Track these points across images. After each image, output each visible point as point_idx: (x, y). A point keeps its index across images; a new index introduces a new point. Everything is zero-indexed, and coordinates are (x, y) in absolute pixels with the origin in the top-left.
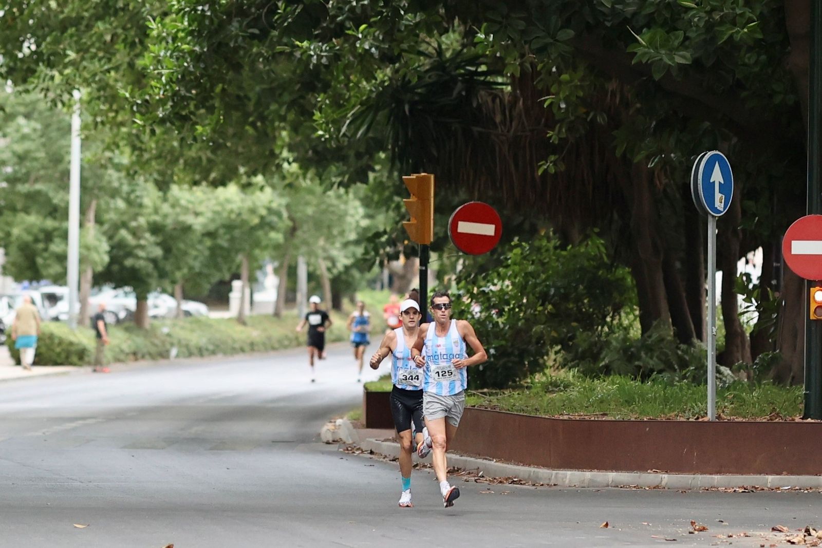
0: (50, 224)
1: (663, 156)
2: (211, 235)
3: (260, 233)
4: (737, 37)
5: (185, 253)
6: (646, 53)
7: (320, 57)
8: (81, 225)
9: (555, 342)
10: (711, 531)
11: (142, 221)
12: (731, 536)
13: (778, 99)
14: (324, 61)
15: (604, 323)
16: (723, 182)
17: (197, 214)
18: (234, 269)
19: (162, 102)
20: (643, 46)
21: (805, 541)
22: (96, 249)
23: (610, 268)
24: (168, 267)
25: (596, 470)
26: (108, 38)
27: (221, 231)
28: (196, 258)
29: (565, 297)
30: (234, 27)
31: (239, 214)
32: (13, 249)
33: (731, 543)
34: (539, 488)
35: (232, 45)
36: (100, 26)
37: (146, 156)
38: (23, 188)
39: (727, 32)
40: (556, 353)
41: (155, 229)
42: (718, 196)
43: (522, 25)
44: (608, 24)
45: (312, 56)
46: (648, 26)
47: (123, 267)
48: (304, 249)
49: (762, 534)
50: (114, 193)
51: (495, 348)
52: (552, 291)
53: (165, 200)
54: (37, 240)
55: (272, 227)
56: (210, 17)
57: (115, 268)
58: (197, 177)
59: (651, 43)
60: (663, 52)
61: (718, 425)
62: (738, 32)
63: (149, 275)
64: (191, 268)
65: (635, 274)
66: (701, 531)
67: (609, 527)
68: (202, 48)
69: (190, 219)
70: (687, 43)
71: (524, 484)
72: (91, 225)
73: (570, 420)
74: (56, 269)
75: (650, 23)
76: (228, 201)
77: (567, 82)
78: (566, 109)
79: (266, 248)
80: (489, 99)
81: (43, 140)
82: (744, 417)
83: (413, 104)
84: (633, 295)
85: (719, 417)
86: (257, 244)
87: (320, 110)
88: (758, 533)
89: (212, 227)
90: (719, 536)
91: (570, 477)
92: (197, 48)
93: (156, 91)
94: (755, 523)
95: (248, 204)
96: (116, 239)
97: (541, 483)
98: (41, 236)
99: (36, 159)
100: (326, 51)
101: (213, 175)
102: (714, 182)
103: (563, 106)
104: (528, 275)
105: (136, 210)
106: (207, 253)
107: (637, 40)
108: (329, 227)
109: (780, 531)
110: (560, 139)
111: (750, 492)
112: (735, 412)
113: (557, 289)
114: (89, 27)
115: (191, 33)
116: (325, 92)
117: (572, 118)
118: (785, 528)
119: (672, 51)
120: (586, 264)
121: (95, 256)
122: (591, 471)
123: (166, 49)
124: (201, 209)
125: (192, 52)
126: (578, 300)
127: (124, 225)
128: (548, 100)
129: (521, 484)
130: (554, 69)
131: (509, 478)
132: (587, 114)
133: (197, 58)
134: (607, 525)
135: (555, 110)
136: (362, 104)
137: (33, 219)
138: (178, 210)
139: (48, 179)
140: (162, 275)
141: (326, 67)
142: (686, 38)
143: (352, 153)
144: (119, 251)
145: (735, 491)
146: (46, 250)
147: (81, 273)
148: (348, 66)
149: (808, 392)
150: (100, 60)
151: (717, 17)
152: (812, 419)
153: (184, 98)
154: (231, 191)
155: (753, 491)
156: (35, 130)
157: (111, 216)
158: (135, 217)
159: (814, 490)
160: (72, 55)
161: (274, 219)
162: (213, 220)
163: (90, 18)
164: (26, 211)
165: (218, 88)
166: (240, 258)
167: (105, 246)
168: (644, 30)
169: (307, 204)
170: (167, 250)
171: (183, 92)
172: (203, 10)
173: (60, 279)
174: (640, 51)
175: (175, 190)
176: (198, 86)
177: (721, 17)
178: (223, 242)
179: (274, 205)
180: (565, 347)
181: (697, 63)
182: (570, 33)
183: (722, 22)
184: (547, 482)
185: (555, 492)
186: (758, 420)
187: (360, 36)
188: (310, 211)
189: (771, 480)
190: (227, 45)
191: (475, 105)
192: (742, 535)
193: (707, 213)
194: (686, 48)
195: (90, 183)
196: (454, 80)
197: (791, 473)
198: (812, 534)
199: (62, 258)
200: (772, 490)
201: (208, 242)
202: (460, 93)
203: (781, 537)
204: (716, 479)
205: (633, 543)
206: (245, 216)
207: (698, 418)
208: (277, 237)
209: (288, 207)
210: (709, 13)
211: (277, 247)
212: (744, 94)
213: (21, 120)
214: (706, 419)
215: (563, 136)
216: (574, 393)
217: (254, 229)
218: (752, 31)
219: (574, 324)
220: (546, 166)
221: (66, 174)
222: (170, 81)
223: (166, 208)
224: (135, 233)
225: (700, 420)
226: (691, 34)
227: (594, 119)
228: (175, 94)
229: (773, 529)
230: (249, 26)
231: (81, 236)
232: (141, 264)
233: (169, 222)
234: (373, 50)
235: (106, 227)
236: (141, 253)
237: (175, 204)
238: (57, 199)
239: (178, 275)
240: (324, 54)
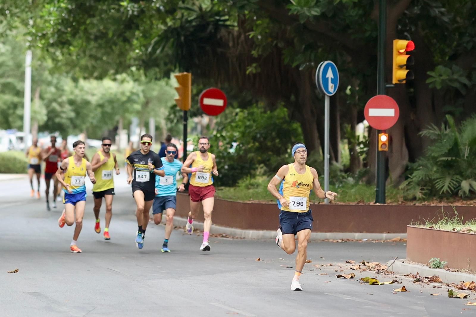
0: (16, 99)
1: (308, 64)
2: (101, 106)
3: (128, 105)
5: (87, 116)
6: (296, 9)
7: (133, 11)
8: (32, 100)
9: (260, 163)
10: (314, 263)
11: (64, 98)
12: (322, 266)
13: (367, 34)
14: (136, 13)
15: (287, 152)
16: (333, 77)
17: (93, 95)
18: (115, 123)
19: (52, 35)
20: (295, 6)
21: (360, 268)
22: (40, 113)
23: (289, 123)
24: (78, 122)
25: (266, 230)
27: (106, 104)
28: (93, 118)
29: (265, 139)
31: (116, 95)
33: (321, 269)
34: (236, 240)
35: (88, 4)
37: (60, 64)
38: (1, 81)
40: (261, 168)
41: (71, 102)
42: (330, 85)
45: (128, 11)
47: (54, 123)
48: (152, 113)
49: (340, 265)
50: (49, 84)
51: (229, 166)
52: (258, 136)
53: (76, 87)
54: (9, 108)
55: (134, 102)
57: (50, 123)
58: (86, 75)
60: (305, 9)
61: (330, 206)
63: (68, 127)
64: (92, 123)
65: (303, 126)
66: (308, 263)
67: (260, 261)
68: (72, 6)
69: (89, 98)
70: (319, 4)
71: (228, 237)
72: (37, 101)
73: (252, 204)
74: (18, 123)
76: (109, 88)
77: (260, 25)
78: (262, 39)
79: (131, 113)
80: (226, 34)
81: (12, 56)
82: (344, 202)
83: (186, 37)
84: (302, 137)
86: (126, 110)
87: (137, 39)
88: (338, 264)
89: (101, 102)
90: (317, 265)
91: (252, 233)
92: (69, 7)
93: (49, 29)
94: (338, 259)
95: (120, 90)
96: (51, 108)
97: (237, 237)
98: (12, 106)
99: (7, 66)
101: (96, 74)
102: (328, 78)
103: (259, 37)
104: (247, 127)
105: (60, 92)
106: (99, 115)
107: (291, 3)
109: (350, 263)
110: (259, 55)
111: (345, 242)
112: (340, 200)
113: (261, 135)
116: (138, 29)
117: (264, 44)
118: (353, 262)
119: (310, 8)
120: (277, 122)
121: (39, 117)
122: (263, 231)
123: (54, 7)
124: (95, 92)
125: (66, 8)
126: (273, 139)
127: (55, 100)
128: (252, 34)
129: (227, 237)
130: (255, 18)
131: (221, 234)
132: (272, 42)
133: (70, 12)
134: (259, 260)
135: (255, 39)
136: (159, 36)
138: (83, 92)
139: (15, 76)
140: (75, 127)
141: (138, 16)
142: (318, 2)
143: (162, 63)
144: (52, 114)
145: (337, 241)
146: (14, 113)
147: (32, 125)
148: (152, 16)
149: (377, 189)
150: (27, 12)
152: (379, 203)
153: (64, 33)
154: (107, 83)
155: (346, 242)
156: (7, 51)
157: (48, 96)
158: (60, 96)
159: (379, 241)
161: (135, 97)
162: (102, 98)
164: (3, 92)
165: (82, 28)
166: (117, 118)
167: (44, 111)
169: (153, 90)
170: (78, 113)
171: (63, 29)
173: (21, 128)
174: (293, 8)
175: (82, 82)
176: (71, 26)
178: (108, 109)
179: (135, 91)
180: (266, 165)
181: (323, 15)
184: (239, 236)
185: (244, 241)
186: (351, 204)
187: (155, 0)
188: (155, 93)
189: (357, 235)
190: (85, 4)
191: (219, 37)
192: (329, 265)
193: (324, 94)
194: (318, 7)
195: (36, 78)
196: (208, 24)
197: (368, 231)
198: (366, 265)
199: (21, 118)
201: (99, 110)
202: (211, 31)
203: (349, 266)
204: (328, 235)
205: (269, 269)
206: (119, 96)
207: (319, 203)
208: (137, 107)
209: (143, 91)
211: (138, 113)
212: (350, 31)
214: (323, 203)
215: (260, 53)
216: (260, 190)
217: (124, 103)
219: (270, 153)
220: (250, 70)
221: (23, 74)
222: (56, 24)
223: (77, 92)
224: (61, 104)
225: (320, 204)
227: (276, 45)
229: (347, 262)
231: (32, 106)
232: (64, 121)
233: (79, 99)
234: (161, 8)
235: (46, 101)
236: (64, 115)
237: (82, 90)
238: (19, 86)
239: (84, 127)
240: (136, 9)
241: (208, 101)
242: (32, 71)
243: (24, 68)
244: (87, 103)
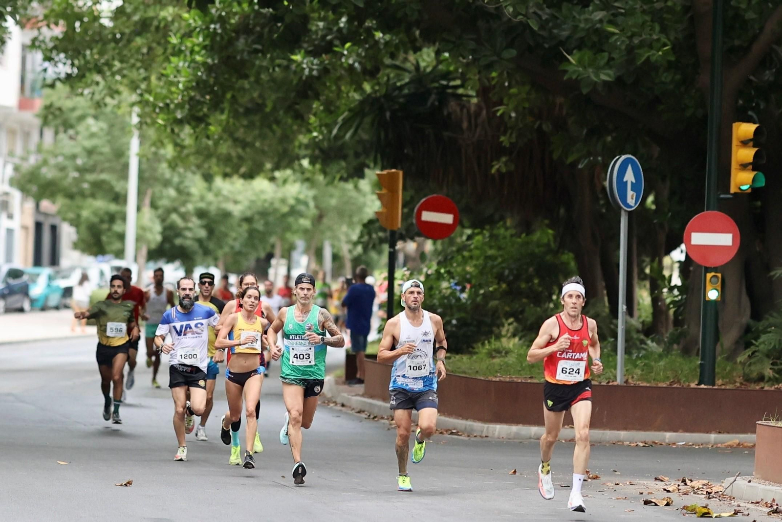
0: (113, 207)
1: (592, 158)
2: (248, 220)
3: (291, 220)
4: (653, 59)
5: (226, 235)
6: (575, 71)
7: (311, 70)
8: (139, 209)
9: (508, 315)
10: (603, 479)
11: (190, 207)
12: (618, 484)
13: (688, 113)
14: (315, 73)
15: (551, 300)
16: (634, 181)
17: (236, 202)
18: (268, 249)
19: (180, 106)
20: (573, 65)
21: (679, 490)
22: (150, 230)
23: (556, 253)
24: (211, 245)
25: (521, 425)
26: (145, 50)
27: (257, 217)
28: (235, 239)
29: (517, 277)
30: (241, 43)
31: (272, 204)
32: (83, 228)
33: (615, 490)
34: (473, 439)
35: (238, 58)
36: (139, 41)
37: (186, 152)
38: (91, 177)
39: (644, 55)
40: (509, 324)
41: (201, 214)
42: (630, 193)
43: (472, 45)
44: (546, 46)
45: (304, 69)
46: (579, 48)
47: (173, 246)
48: (328, 234)
49: (645, 483)
50: (167, 183)
51: (457, 320)
52: (507, 272)
53: (210, 189)
54: (102, 221)
55: (301, 215)
56: (221, 35)
57: (167, 246)
58: (228, 170)
59: (580, 62)
60: (591, 70)
61: (626, 388)
62: (653, 55)
63: (195, 253)
64: (232, 248)
65: (578, 258)
66: (594, 479)
67: (517, 474)
68: (213, 60)
69: (230, 207)
70: (612, 63)
71: (461, 435)
72: (147, 210)
73: (500, 382)
74: (117, 246)
75: (580, 45)
76: (262, 192)
77: (515, 95)
78: (517, 118)
79: (295, 232)
80: (458, 110)
81: (109, 138)
82: (649, 382)
83: (393, 113)
85: (626, 382)
86: (288, 228)
87: (315, 115)
88: (641, 482)
89: (249, 214)
90: (608, 484)
91: (499, 430)
92: (209, 61)
93: (176, 96)
94: (642, 473)
95: (280, 195)
96: (168, 221)
97: (475, 435)
98: (106, 218)
99: (101, 154)
100: (317, 65)
101: (243, 170)
102: (627, 182)
103: (513, 115)
104: (488, 258)
105: (183, 198)
106: (245, 235)
107: (568, 60)
108: (351, 216)
109: (662, 481)
110: (511, 143)
111: (650, 446)
112: (642, 378)
113: (511, 270)
114: (129, 41)
115: (205, 47)
116: (318, 99)
117: (521, 125)
118: (666, 479)
119: (598, 69)
120: (537, 250)
121: (149, 236)
122: (517, 425)
123: (185, 61)
124: (240, 198)
125: (204, 64)
126: (529, 280)
127: (175, 210)
128: (501, 110)
129: (459, 435)
130: (506, 84)
131: (449, 430)
132: (534, 122)
133: (209, 69)
134: (515, 472)
135: (506, 118)
136: (350, 110)
137: (101, 204)
138: (220, 198)
139: (111, 170)
140: (207, 252)
141: (318, 78)
142: (611, 59)
143: (351, 153)
144: (170, 232)
145: (637, 445)
146: (109, 229)
147: (137, 250)
148: (340, 78)
149: (702, 362)
150: (138, 69)
151: (636, 41)
152: (705, 385)
153: (199, 102)
154: (261, 184)
155: (652, 446)
156: (102, 129)
157: (164, 203)
158: (184, 203)
159: (704, 446)
160: (117, 65)
161: (302, 208)
162: (250, 208)
163: (130, 34)
164: (93, 196)
165: (228, 96)
166: (273, 239)
167: (158, 227)
168: (575, 52)
169: (331, 196)
170: (211, 231)
171: (198, 97)
172: (215, 29)
173: (120, 254)
174: (570, 69)
175: (219, 182)
176: (212, 92)
177: (641, 41)
178: (259, 226)
179: (302, 197)
180: (517, 320)
181: (619, 80)
182: (513, 52)
183: (641, 45)
184: (478, 434)
185: (485, 442)
186: (660, 385)
187: (346, 52)
188: (333, 202)
189: (669, 436)
190: (235, 57)
191: (445, 113)
192: (628, 483)
193: (620, 208)
194: (610, 68)
195: (147, 175)
196: (428, 92)
197: (687, 431)
198: (688, 484)
199: (122, 237)
200: (669, 445)
201: (245, 226)
202: (433, 104)
203: (661, 485)
204: (623, 434)
205: (532, 489)
206: (277, 205)
207: (609, 382)
208: (305, 223)
209: (315, 198)
210: (631, 38)
211: (306, 232)
212: (661, 107)
213: (90, 121)
214: (615, 383)
215: (513, 140)
216: (511, 359)
217: (284, 216)
218: (666, 53)
219: (524, 300)
220: (498, 166)
221: (126, 166)
222: (187, 89)
223: (210, 197)
224: (184, 217)
225: (611, 384)
226: (615, 55)
227: (540, 127)
228: (191, 98)
229: (656, 479)
230: (254, 42)
231: (138, 219)
232: (188, 243)
233: (213, 209)
234: (357, 65)
235: (160, 211)
236: (188, 234)
237: (218, 194)
238: (118, 187)
239: (220, 253)
240: (315, 67)
241: (428, 216)
242: (140, 163)
243: (128, 157)
244: (226, 215)
